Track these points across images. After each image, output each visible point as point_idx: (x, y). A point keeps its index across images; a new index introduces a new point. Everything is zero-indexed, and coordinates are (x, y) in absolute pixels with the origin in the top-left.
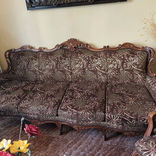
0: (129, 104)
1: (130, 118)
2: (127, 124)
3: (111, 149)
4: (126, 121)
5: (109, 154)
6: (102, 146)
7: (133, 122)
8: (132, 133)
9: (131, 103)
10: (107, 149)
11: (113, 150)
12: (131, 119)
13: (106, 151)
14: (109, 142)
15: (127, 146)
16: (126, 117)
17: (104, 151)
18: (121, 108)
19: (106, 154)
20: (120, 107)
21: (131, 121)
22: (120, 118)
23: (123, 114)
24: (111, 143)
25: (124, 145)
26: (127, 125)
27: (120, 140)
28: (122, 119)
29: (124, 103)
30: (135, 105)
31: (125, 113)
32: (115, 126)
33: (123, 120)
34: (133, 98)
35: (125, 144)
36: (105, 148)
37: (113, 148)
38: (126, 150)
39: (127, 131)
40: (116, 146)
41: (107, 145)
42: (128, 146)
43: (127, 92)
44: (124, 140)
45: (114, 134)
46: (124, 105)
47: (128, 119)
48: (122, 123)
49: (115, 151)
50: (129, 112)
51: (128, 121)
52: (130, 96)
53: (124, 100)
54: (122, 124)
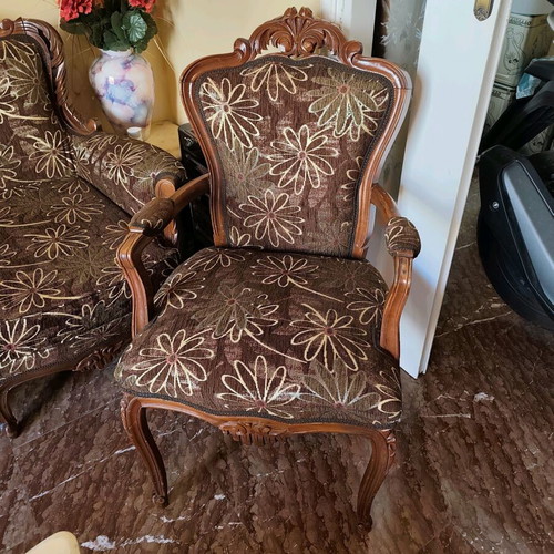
0: (45, 258)
1: (68, 303)
2: (68, 329)
3: (52, 447)
4: (60, 321)
5: (51, 469)
6: (13, 461)
7: (87, 313)
8: (100, 353)
9: (53, 253)
10: (37, 459)
11: (61, 445)
12: (76, 307)
13: (36, 469)
14: (34, 432)
15: (102, 404)
16: (53, 309)
17: (28, 472)
18: (21, 286)
19: (40, 476)
20: (15, 285)
21: (78, 313)
22: (31, 322)
23: (40, 302)
24: (43, 428)
25: (92, 407)
26: (69, 333)
27: (71, 399)
28: (41, 323)
29: (27, 261)
30: (68, 251)
31: (42, 296)
32: (29, 362)
33: (47, 322)
34: (52, 233)
35: (94, 401)
36: (27, 459)
37: (58, 440)
38: (104, 417)
39: (81, 356)
40: (65, 427)
41: (31, 444)
42: (105, 401)
43: (21, 220)
44: (84, 391)
45: (41, 394)
46: (29, 270)
47: (65, 309)
48: (50, 337)
49: (67, 445)
50: (56, 285)
51: (66, 318)
52: (41, 230)
53: (21, 250)
54: (53, 341)
